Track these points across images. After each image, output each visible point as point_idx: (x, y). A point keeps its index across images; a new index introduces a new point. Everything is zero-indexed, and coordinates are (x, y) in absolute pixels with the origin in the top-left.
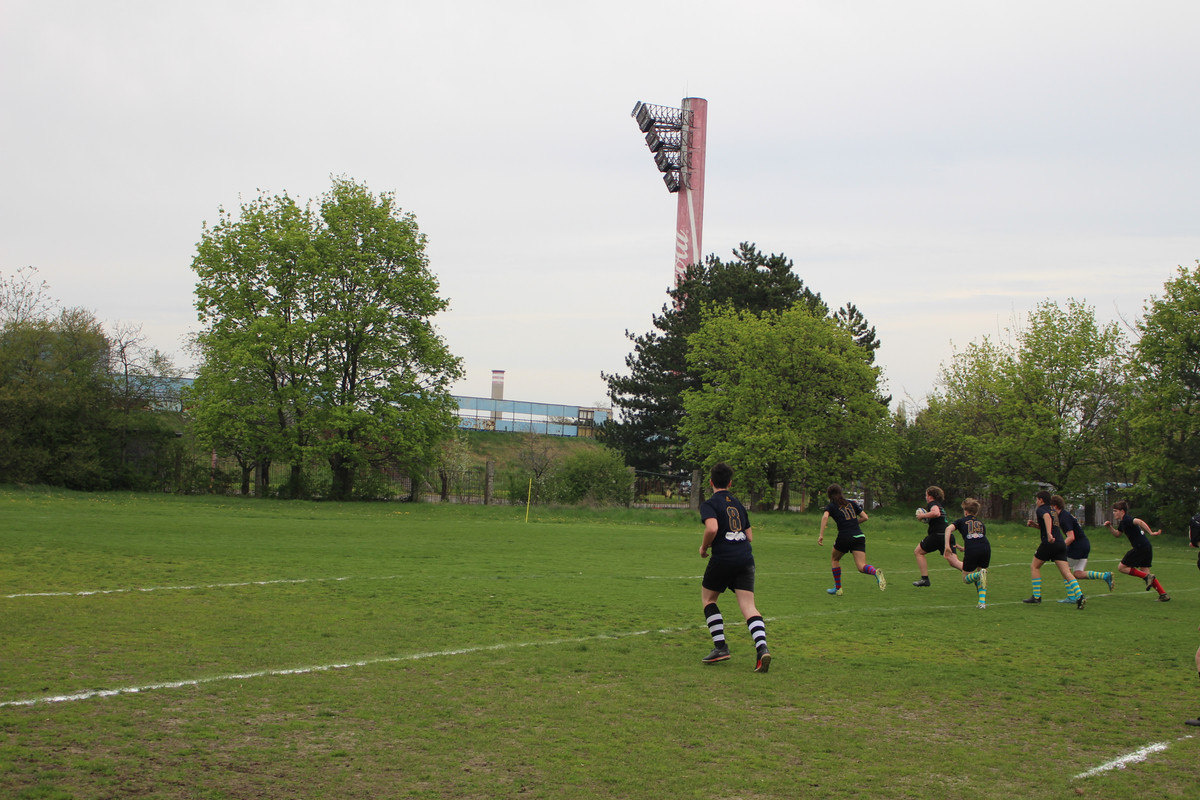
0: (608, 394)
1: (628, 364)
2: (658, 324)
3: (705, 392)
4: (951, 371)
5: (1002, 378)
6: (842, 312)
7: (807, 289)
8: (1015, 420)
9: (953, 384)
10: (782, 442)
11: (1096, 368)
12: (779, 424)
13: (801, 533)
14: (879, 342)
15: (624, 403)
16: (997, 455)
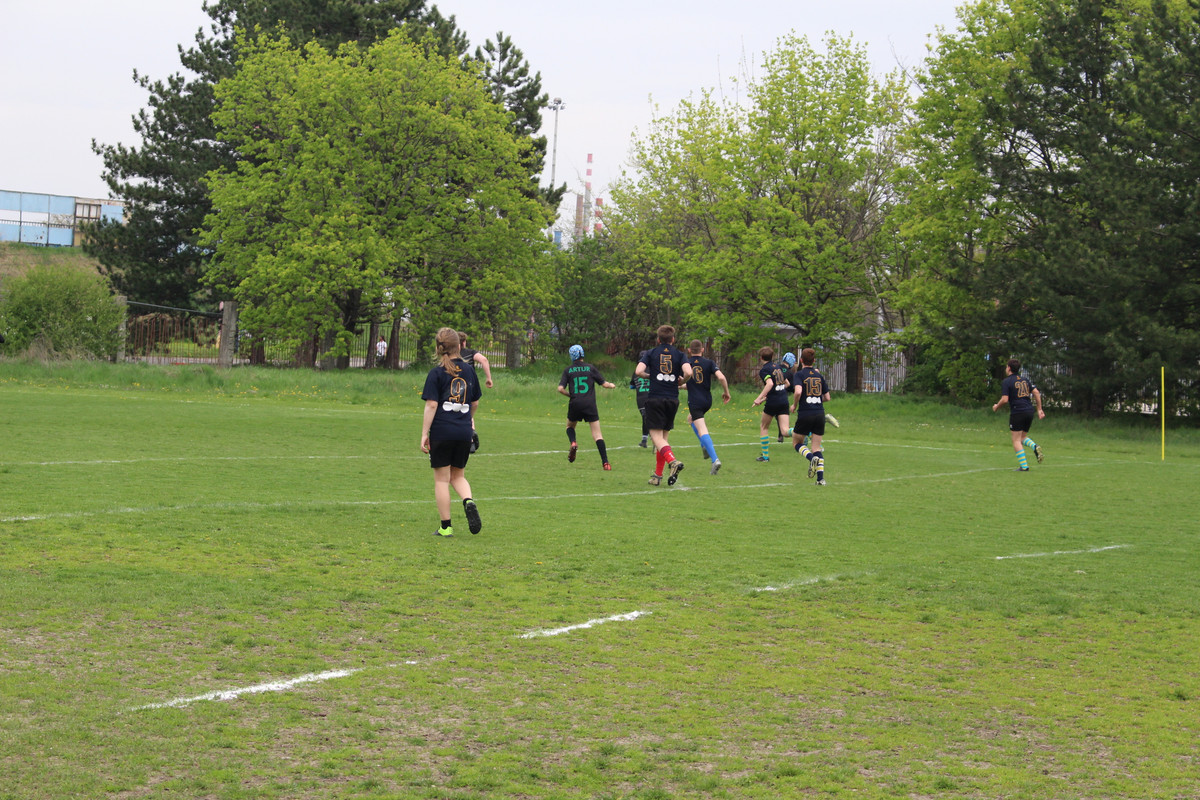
0: (103, 178)
1: (137, 127)
2: (189, 61)
3: (241, 174)
4: (648, 145)
5: (719, 158)
6: (489, 48)
7: (434, 9)
8: (734, 225)
9: (649, 166)
10: (364, 259)
11: (868, 143)
12: (360, 226)
13: (363, 402)
14: (546, 98)
15: (129, 192)
16: (707, 280)
